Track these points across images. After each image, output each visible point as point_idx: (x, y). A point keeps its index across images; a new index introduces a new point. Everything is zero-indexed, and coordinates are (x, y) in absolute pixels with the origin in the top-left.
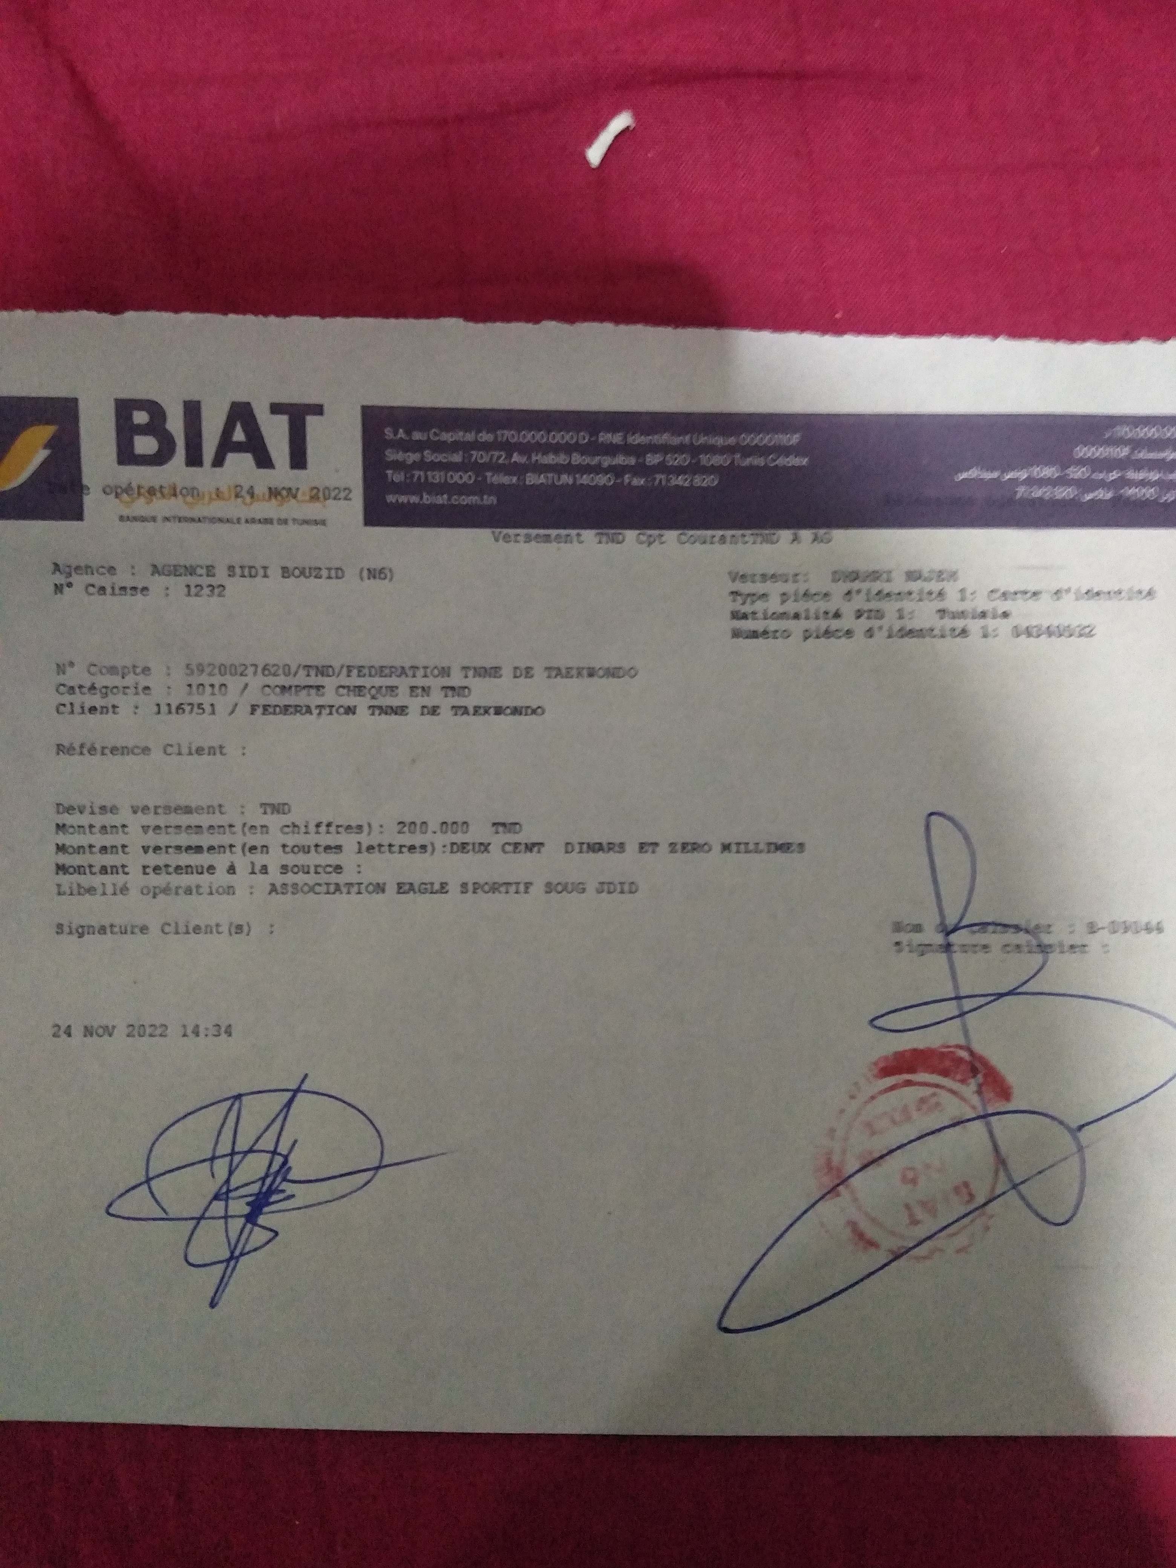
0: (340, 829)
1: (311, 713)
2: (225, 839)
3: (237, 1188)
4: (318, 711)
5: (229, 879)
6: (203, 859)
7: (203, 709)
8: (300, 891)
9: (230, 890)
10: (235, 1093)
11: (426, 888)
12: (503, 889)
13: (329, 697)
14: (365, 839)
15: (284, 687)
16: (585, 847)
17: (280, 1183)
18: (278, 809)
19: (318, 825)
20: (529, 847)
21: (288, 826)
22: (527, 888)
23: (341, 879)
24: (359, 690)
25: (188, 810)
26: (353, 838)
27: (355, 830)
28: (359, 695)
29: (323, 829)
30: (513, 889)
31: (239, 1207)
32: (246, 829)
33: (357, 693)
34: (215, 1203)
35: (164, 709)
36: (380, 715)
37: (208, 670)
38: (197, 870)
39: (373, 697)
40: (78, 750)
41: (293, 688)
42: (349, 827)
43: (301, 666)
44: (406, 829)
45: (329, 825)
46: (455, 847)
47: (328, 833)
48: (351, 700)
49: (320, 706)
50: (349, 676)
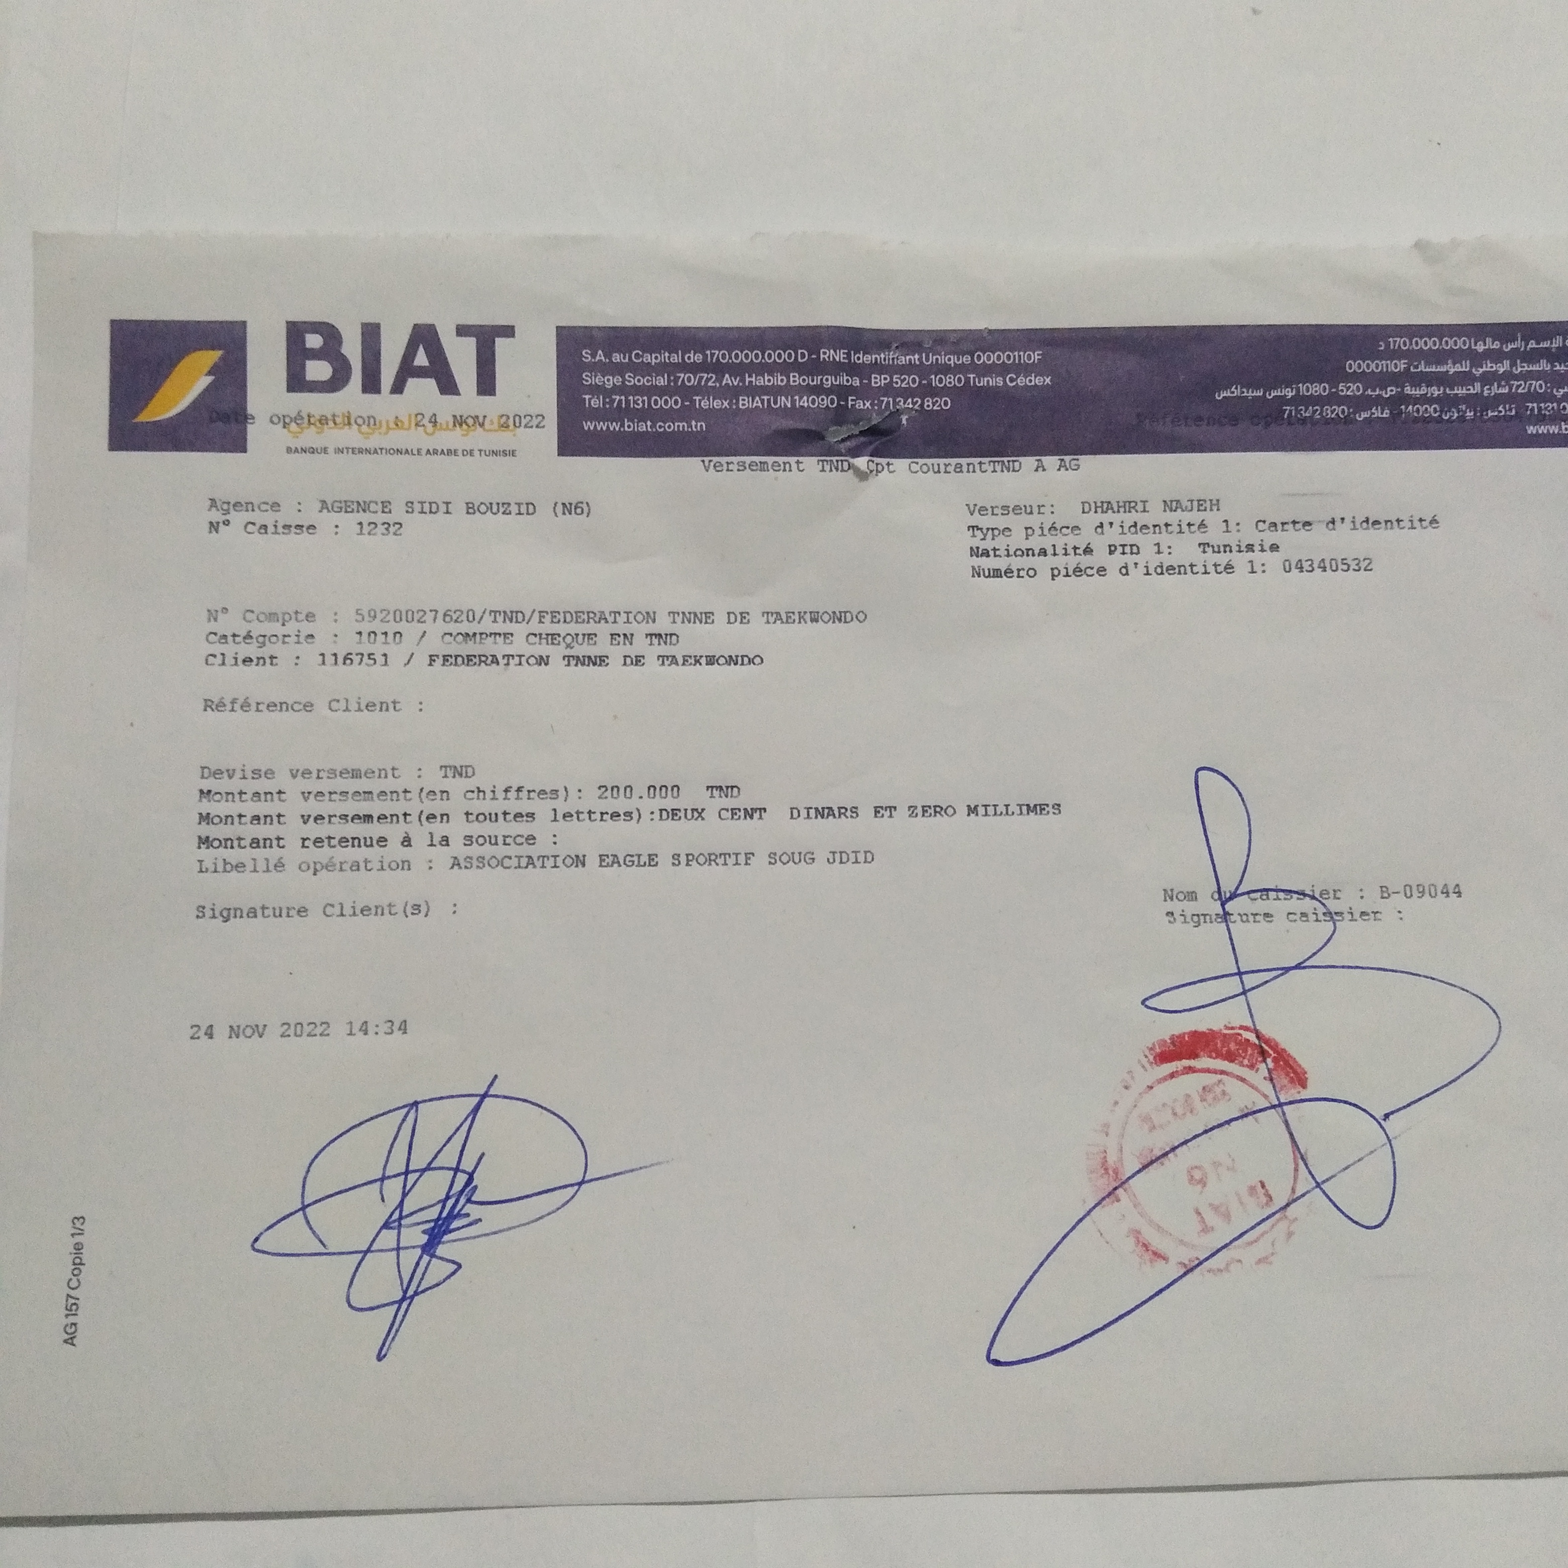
0: (532, 794)
1: (498, 663)
2: (398, 808)
3: (412, 1214)
4: (505, 661)
5: (406, 853)
6: (374, 830)
7: (375, 660)
8: (486, 865)
9: (405, 865)
10: (411, 1101)
11: (632, 860)
12: (720, 861)
13: (519, 646)
14: (562, 807)
15: (467, 634)
16: (812, 812)
17: (464, 1206)
18: (459, 772)
19: (506, 791)
20: (749, 814)
21: (473, 792)
22: (747, 859)
23: (534, 851)
24: (552, 638)
25: (356, 774)
26: (550, 804)
27: (549, 795)
28: (553, 644)
29: (512, 794)
30: (731, 861)
31: (415, 1236)
32: (424, 794)
33: (550, 642)
34: (384, 1231)
35: (330, 659)
36: (576, 665)
37: (380, 616)
38: (365, 842)
39: (569, 646)
40: (229, 707)
41: (478, 636)
42: (543, 792)
43: (487, 613)
44: (609, 793)
45: (519, 790)
46: (664, 814)
47: (518, 798)
48: (543, 649)
49: (508, 656)
50: (541, 622)
